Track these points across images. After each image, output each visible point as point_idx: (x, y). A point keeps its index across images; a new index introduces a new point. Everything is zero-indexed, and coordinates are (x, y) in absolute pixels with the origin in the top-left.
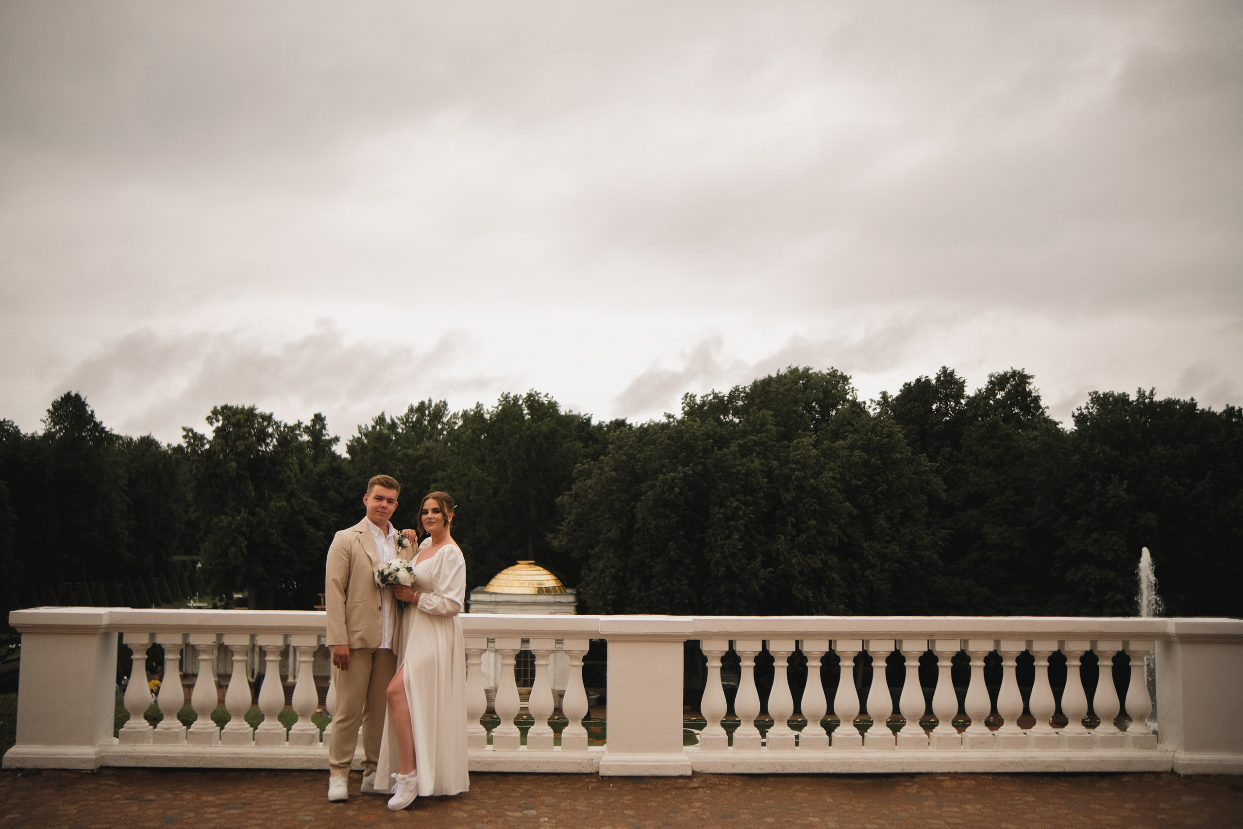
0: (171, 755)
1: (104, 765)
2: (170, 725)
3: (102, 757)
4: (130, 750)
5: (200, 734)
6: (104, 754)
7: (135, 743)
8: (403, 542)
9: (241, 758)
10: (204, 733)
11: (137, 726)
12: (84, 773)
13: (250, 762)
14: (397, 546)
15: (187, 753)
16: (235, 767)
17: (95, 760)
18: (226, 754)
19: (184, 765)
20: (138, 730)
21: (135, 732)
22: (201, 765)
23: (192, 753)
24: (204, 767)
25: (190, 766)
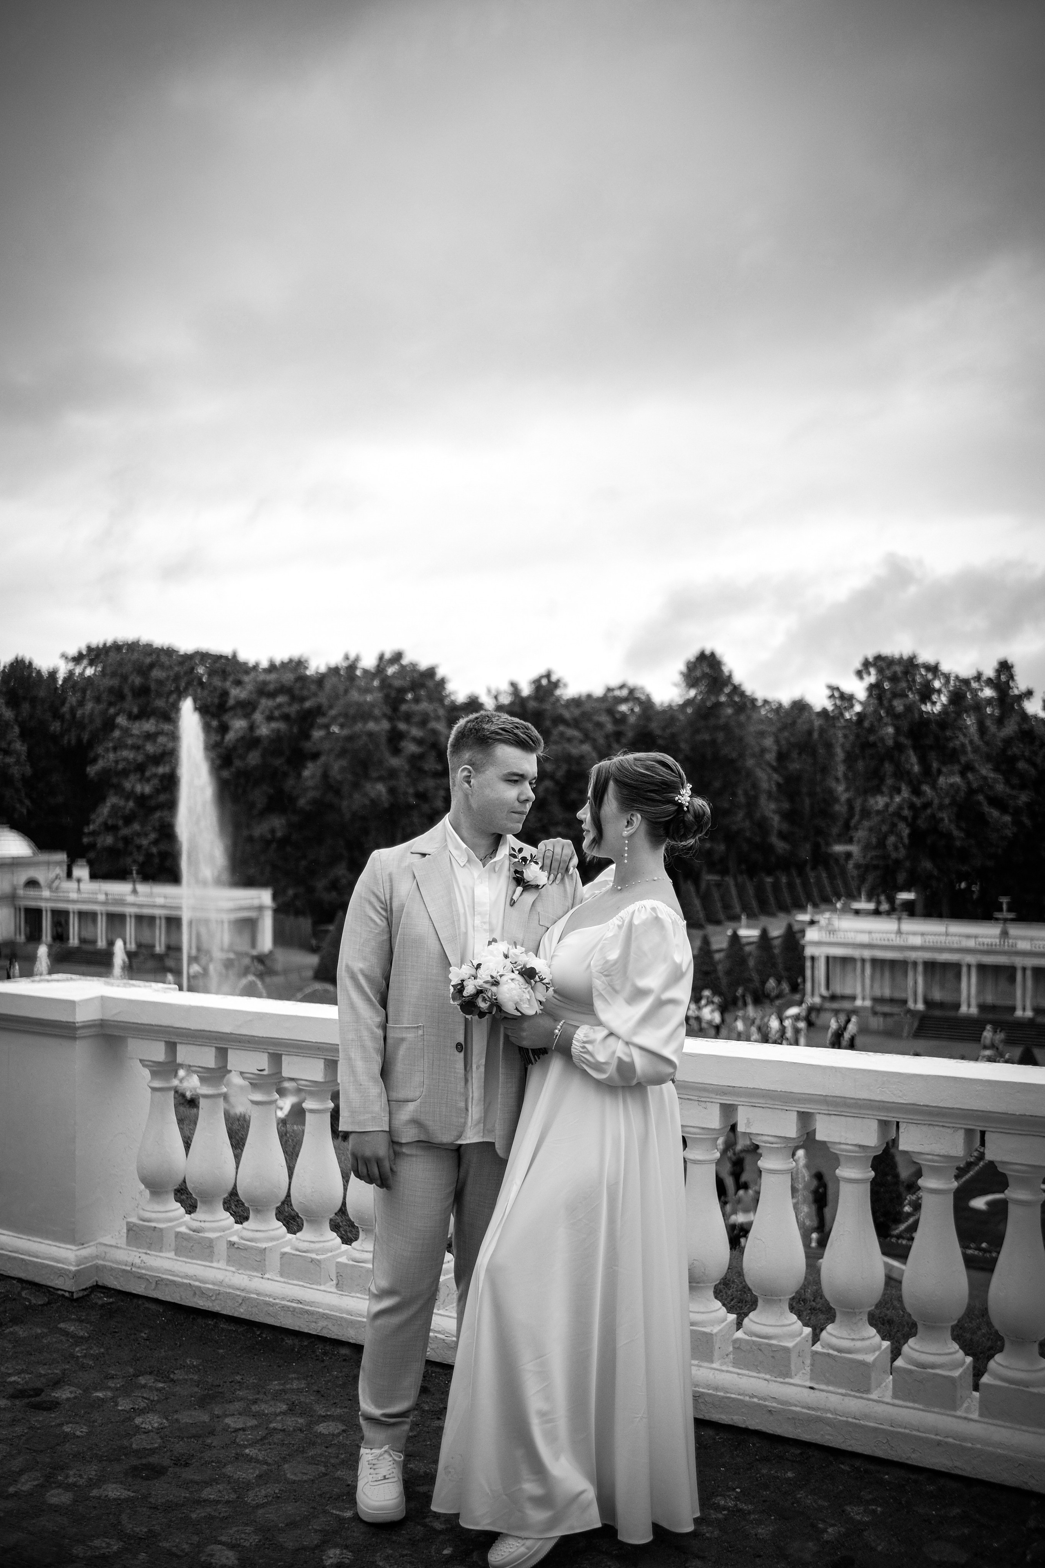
0: (197, 1284)
1: (100, 1284)
2: (203, 1224)
3: (97, 1268)
4: (137, 1261)
5: (246, 1249)
6: (101, 1262)
7: (149, 1248)
8: (525, 876)
9: (307, 1312)
10: (252, 1248)
11: (154, 1216)
12: (59, 1296)
13: (322, 1323)
14: (514, 883)
15: (221, 1283)
16: (297, 1329)
17: (76, 1275)
18: (283, 1299)
19: (216, 1308)
20: (153, 1224)
21: (149, 1227)
22: (241, 1312)
23: (229, 1287)
24: (247, 1317)
25: (224, 1312)
